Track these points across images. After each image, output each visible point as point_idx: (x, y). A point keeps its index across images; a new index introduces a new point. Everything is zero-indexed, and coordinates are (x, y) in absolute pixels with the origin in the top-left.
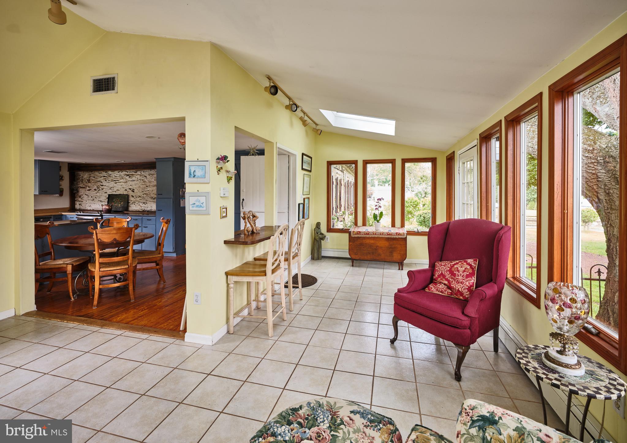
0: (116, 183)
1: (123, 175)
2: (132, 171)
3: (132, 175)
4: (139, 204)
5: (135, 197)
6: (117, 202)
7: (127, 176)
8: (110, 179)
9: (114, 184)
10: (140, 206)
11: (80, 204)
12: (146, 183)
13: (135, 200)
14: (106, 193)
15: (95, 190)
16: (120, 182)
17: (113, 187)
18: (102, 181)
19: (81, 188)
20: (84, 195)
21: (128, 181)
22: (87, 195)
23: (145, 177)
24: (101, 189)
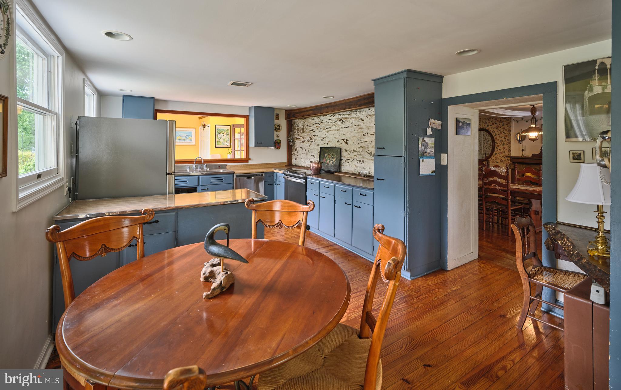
0: (328, 132)
1: (336, 120)
2: (345, 113)
3: (346, 118)
4: (353, 162)
5: (348, 151)
6: (329, 159)
7: (340, 120)
8: (322, 127)
9: (326, 133)
10: (356, 166)
11: (296, 159)
12: (362, 130)
13: (349, 156)
14: (318, 145)
15: (308, 141)
16: (332, 130)
17: (325, 137)
18: (315, 129)
19: (297, 139)
20: (299, 148)
21: (341, 128)
22: (301, 148)
23: (361, 121)
24: (313, 139)
